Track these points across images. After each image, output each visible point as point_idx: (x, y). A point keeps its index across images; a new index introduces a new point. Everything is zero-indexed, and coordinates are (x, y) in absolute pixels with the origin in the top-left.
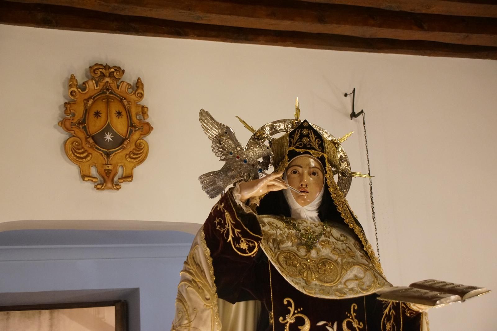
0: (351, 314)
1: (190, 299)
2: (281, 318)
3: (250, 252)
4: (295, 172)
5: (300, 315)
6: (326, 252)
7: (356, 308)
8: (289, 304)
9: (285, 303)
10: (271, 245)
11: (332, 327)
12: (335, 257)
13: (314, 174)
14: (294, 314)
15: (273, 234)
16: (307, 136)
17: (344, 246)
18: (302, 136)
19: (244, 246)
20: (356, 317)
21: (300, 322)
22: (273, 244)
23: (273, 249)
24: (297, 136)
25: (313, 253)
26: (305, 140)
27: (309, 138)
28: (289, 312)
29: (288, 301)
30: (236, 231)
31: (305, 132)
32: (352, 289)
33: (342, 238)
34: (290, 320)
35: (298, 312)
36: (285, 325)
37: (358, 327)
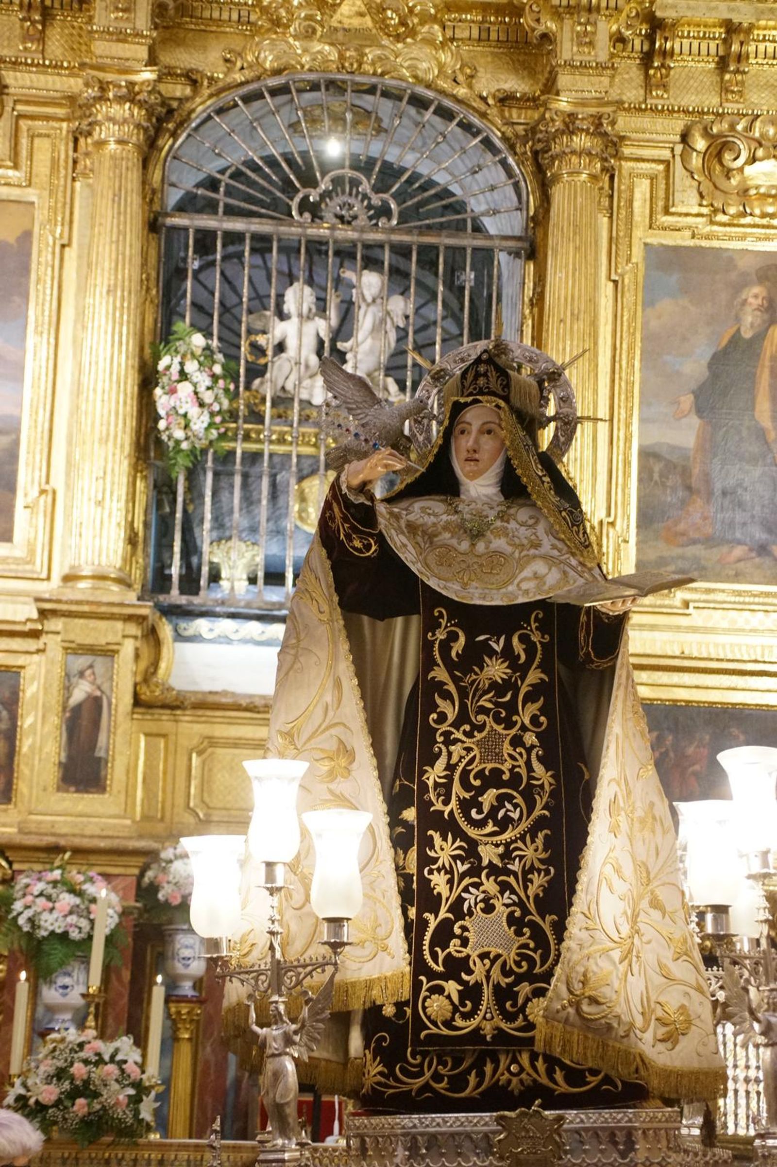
0: (529, 625)
1: (301, 614)
2: (430, 634)
3: (368, 551)
4: (463, 432)
5: (453, 628)
6: (500, 543)
7: (540, 616)
8: (441, 615)
9: (436, 614)
10: (419, 539)
11: (497, 642)
12: (509, 549)
13: (489, 432)
14: (446, 627)
15: (422, 525)
16: (485, 375)
17: (529, 533)
18: (477, 375)
19: (357, 544)
20: (537, 629)
21: (453, 637)
22: (423, 537)
23: (422, 545)
24: (470, 377)
25: (481, 547)
26: (481, 381)
27: (487, 377)
28: (439, 625)
29: (440, 613)
30: (346, 525)
31: (482, 369)
32: (527, 592)
33: (531, 522)
34: (441, 635)
35: (452, 625)
36: (433, 642)
37: (540, 642)
